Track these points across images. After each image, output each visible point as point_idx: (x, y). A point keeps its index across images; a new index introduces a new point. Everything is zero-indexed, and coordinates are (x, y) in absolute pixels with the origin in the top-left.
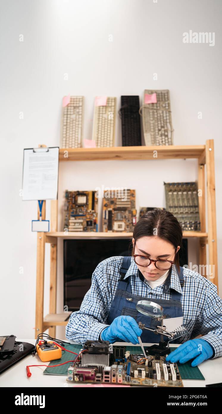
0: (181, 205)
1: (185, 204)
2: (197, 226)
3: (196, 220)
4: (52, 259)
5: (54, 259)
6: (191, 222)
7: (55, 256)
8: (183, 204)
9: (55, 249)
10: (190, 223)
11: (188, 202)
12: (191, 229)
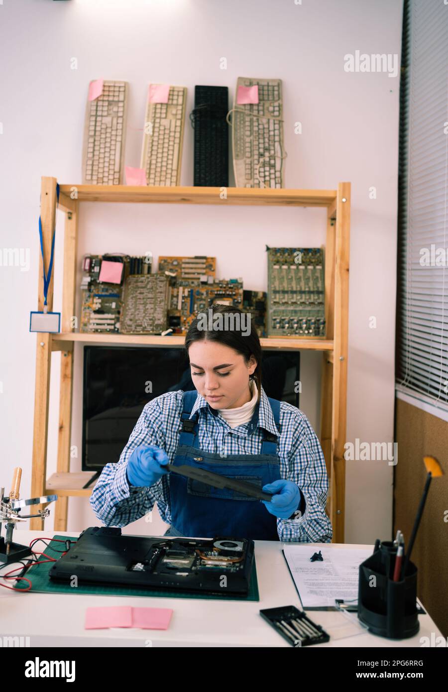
0: (295, 289)
1: (301, 288)
2: (319, 328)
3: (318, 317)
4: (64, 376)
5: (67, 376)
6: (310, 320)
7: (69, 372)
8: (297, 288)
9: (70, 358)
10: (308, 322)
11: (307, 283)
12: (309, 332)
